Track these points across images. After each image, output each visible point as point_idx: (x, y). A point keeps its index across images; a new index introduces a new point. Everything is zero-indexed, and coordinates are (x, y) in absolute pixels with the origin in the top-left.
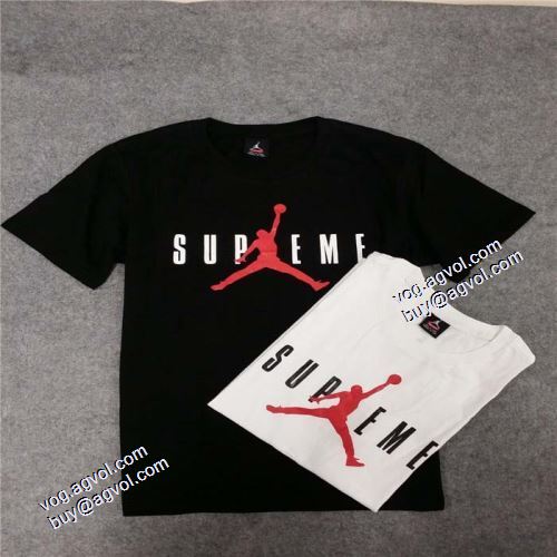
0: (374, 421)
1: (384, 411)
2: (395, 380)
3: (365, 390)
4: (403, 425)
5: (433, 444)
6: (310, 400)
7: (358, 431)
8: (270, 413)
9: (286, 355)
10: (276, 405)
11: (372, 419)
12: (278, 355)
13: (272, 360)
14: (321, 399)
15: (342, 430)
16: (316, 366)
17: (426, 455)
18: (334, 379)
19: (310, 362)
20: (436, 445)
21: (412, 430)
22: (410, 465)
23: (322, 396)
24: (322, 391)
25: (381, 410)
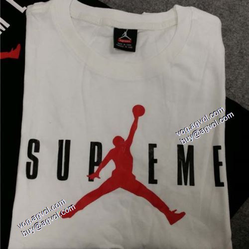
0: (156, 161)
1: (155, 146)
2: (139, 111)
3: (125, 136)
4: (180, 148)
5: (216, 149)
6: (91, 180)
7: (152, 180)
8: (68, 219)
9: (37, 150)
11: (152, 161)
12: (30, 155)
13: (28, 164)
14: (99, 171)
16: (68, 142)
17: (221, 164)
18: (93, 145)
19: (61, 142)
20: (219, 147)
21: (191, 148)
22: (218, 183)
23: (96, 168)
24: (92, 164)
25: (152, 147)
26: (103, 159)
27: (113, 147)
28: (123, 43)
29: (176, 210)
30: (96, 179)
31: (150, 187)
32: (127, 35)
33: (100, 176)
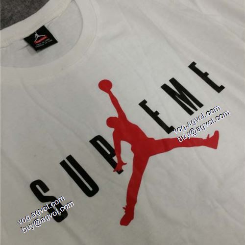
0: (157, 113)
1: (145, 102)
4: (165, 87)
6: (120, 172)
7: (169, 130)
9: (46, 189)
10: (123, 213)
11: (155, 115)
15: (166, 145)
16: (70, 158)
17: (206, 74)
18: (94, 142)
19: (63, 164)
20: (194, 64)
21: (173, 81)
23: (115, 158)
24: (109, 158)
25: (143, 104)
26: (113, 147)
27: (112, 130)
28: (41, 42)
29: (209, 135)
30: (124, 167)
31: (172, 135)
32: (39, 35)
33: (124, 162)
